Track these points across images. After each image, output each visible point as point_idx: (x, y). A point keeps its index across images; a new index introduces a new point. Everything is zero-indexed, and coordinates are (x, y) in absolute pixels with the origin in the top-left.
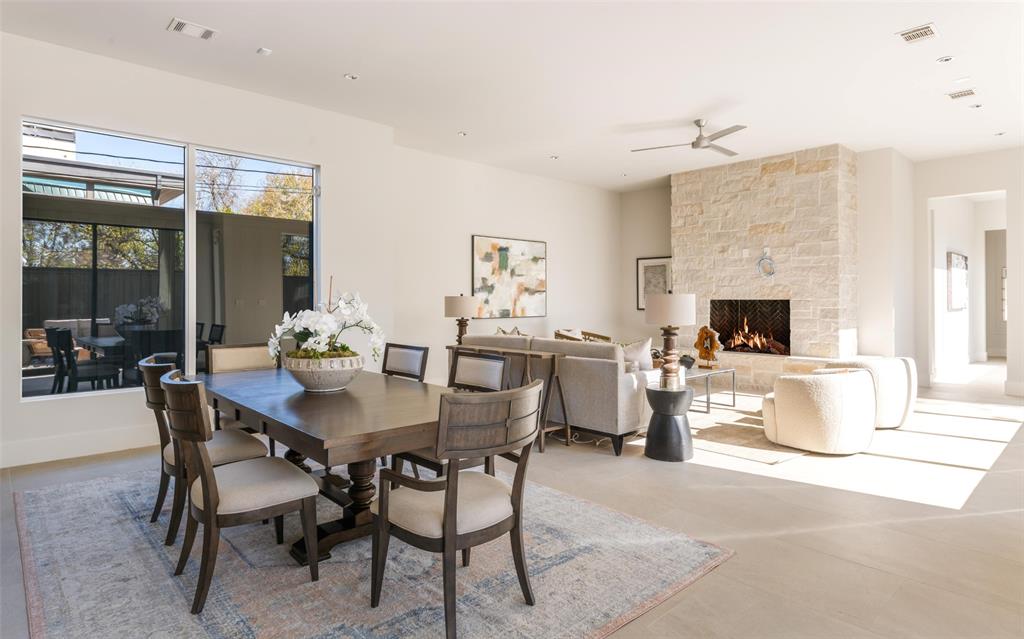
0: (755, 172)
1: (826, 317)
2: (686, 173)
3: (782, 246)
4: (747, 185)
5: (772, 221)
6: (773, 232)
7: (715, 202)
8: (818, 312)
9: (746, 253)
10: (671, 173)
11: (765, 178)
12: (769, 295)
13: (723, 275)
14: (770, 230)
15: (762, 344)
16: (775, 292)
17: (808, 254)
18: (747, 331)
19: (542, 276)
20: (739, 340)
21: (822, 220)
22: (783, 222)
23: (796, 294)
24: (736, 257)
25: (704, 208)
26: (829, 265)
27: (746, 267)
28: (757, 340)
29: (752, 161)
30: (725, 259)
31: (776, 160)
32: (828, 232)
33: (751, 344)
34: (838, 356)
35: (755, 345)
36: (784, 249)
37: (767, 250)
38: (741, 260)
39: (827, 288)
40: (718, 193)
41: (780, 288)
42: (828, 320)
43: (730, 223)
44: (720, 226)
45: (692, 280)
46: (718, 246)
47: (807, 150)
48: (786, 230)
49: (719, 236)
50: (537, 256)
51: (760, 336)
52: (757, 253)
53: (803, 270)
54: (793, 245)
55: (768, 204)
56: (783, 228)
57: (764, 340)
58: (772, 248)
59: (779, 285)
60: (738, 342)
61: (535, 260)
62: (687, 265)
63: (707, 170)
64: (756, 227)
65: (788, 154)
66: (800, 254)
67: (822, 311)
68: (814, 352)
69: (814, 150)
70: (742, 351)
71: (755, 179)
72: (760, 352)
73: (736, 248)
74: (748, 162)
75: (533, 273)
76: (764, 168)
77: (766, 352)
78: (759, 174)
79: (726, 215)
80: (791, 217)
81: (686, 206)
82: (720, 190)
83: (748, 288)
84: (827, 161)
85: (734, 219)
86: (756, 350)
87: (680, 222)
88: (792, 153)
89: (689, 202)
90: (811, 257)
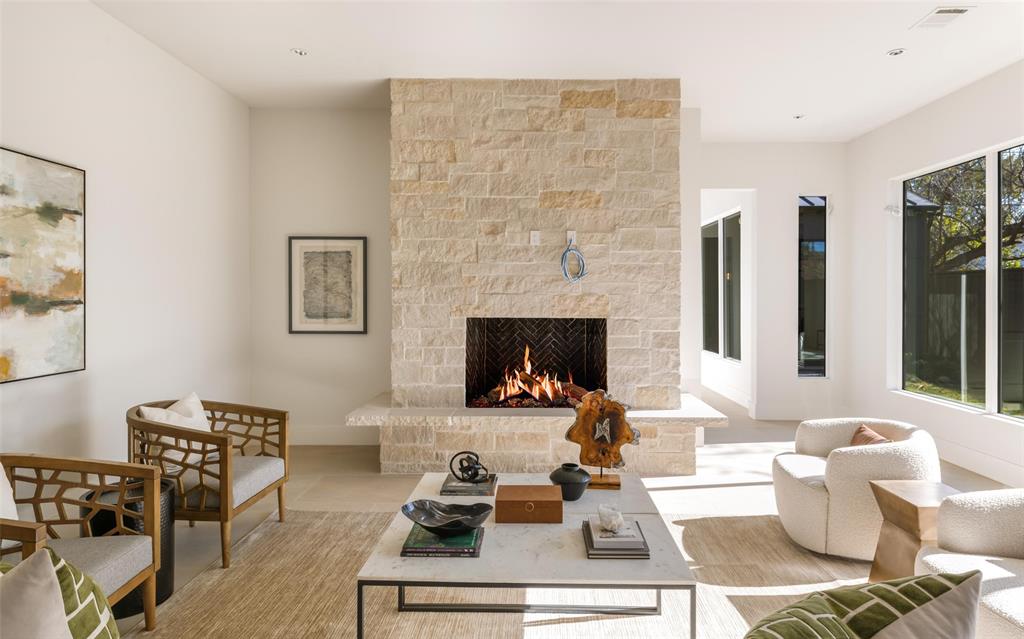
0: (552, 101)
1: (663, 345)
2: (422, 82)
3: (595, 232)
4: (539, 122)
5: (579, 187)
6: (581, 206)
7: (479, 142)
8: (651, 338)
9: (536, 238)
10: (392, 77)
11: (567, 115)
12: (573, 311)
13: (493, 274)
14: (577, 203)
15: (555, 392)
16: (584, 305)
17: (636, 245)
18: (528, 371)
19: (72, 262)
20: (514, 387)
21: (657, 194)
22: (598, 192)
23: (617, 309)
24: (518, 244)
25: (458, 151)
26: (666, 265)
27: (535, 262)
28: (547, 386)
29: (547, 82)
30: (497, 247)
31: (585, 88)
32: (666, 214)
33: (536, 393)
34: (678, 406)
35: (543, 395)
36: (599, 236)
37: (571, 234)
38: (526, 250)
39: (664, 301)
40: (484, 126)
41: (592, 300)
42: (664, 350)
43: (506, 182)
44: (488, 187)
45: (433, 281)
46: (484, 222)
47: (634, 82)
48: (601, 205)
49: (486, 205)
50: (58, 203)
51: (551, 378)
52: (555, 240)
53: (629, 270)
54: (613, 229)
55: (573, 158)
56: (598, 202)
57: (558, 385)
58: (578, 232)
59: (590, 294)
60: (513, 390)
61: (50, 213)
62: (423, 253)
63: (465, 82)
64: (553, 195)
65: (605, 82)
66: (624, 244)
67: (656, 335)
68: (643, 403)
69: (645, 83)
70: (519, 405)
71: (551, 114)
72: (551, 405)
73: (519, 229)
74: (538, 82)
75: (43, 252)
76: (567, 97)
77: (560, 406)
78: (557, 108)
79: (501, 168)
80: (611, 184)
81: (423, 143)
82: (489, 123)
83: (537, 299)
84: (664, 103)
85: (515, 177)
86: (544, 402)
87: (410, 172)
88: (612, 81)
89: (429, 137)
90: (639, 251)
